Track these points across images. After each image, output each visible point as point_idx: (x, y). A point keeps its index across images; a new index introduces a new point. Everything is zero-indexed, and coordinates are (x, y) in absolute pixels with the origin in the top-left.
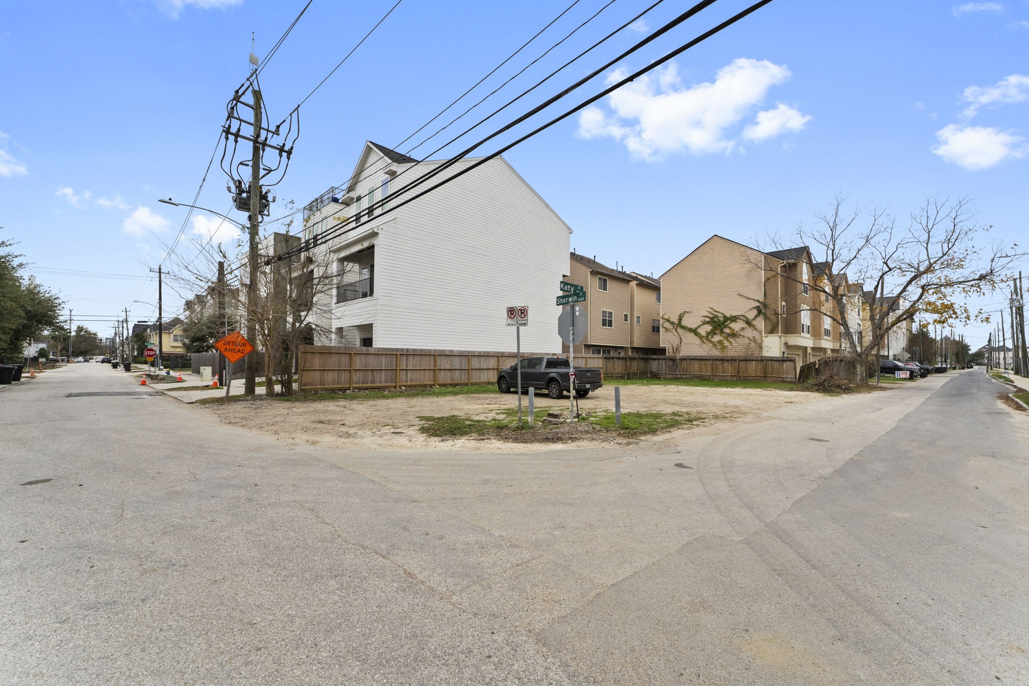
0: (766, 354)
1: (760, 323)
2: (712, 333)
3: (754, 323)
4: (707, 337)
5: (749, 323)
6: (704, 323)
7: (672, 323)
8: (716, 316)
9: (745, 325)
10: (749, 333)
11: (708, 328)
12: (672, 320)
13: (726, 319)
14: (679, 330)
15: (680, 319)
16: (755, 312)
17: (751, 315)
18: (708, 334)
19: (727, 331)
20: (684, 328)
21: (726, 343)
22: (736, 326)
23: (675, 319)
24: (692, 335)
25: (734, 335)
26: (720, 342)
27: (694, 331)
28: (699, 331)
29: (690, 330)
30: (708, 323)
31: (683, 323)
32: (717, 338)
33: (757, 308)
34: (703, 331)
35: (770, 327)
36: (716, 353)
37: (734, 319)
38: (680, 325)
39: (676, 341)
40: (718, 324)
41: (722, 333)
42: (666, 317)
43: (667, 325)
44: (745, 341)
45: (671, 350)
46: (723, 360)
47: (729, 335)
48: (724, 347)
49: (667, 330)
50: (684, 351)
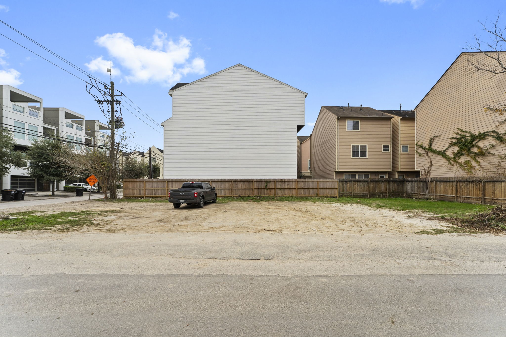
2: (459, 154)
4: (454, 158)
5: (500, 138)
6: (452, 145)
7: (424, 148)
8: (464, 137)
9: (495, 142)
10: (501, 149)
11: (456, 149)
12: (424, 146)
13: (474, 138)
14: (430, 154)
15: (431, 143)
17: (502, 129)
18: (455, 155)
19: (475, 150)
20: (434, 152)
21: (474, 163)
22: (483, 144)
23: (426, 145)
24: (440, 158)
25: (482, 154)
26: (467, 163)
27: (443, 154)
28: (447, 153)
29: (439, 153)
30: (455, 144)
31: (434, 147)
32: (463, 159)
34: (450, 153)
36: (463, 174)
37: (483, 136)
38: (430, 149)
39: (427, 165)
40: (464, 144)
41: (469, 152)
42: (420, 144)
43: (421, 151)
44: (495, 160)
45: (423, 173)
46: (467, 181)
47: (476, 154)
48: (472, 168)
49: (420, 155)
50: (435, 174)
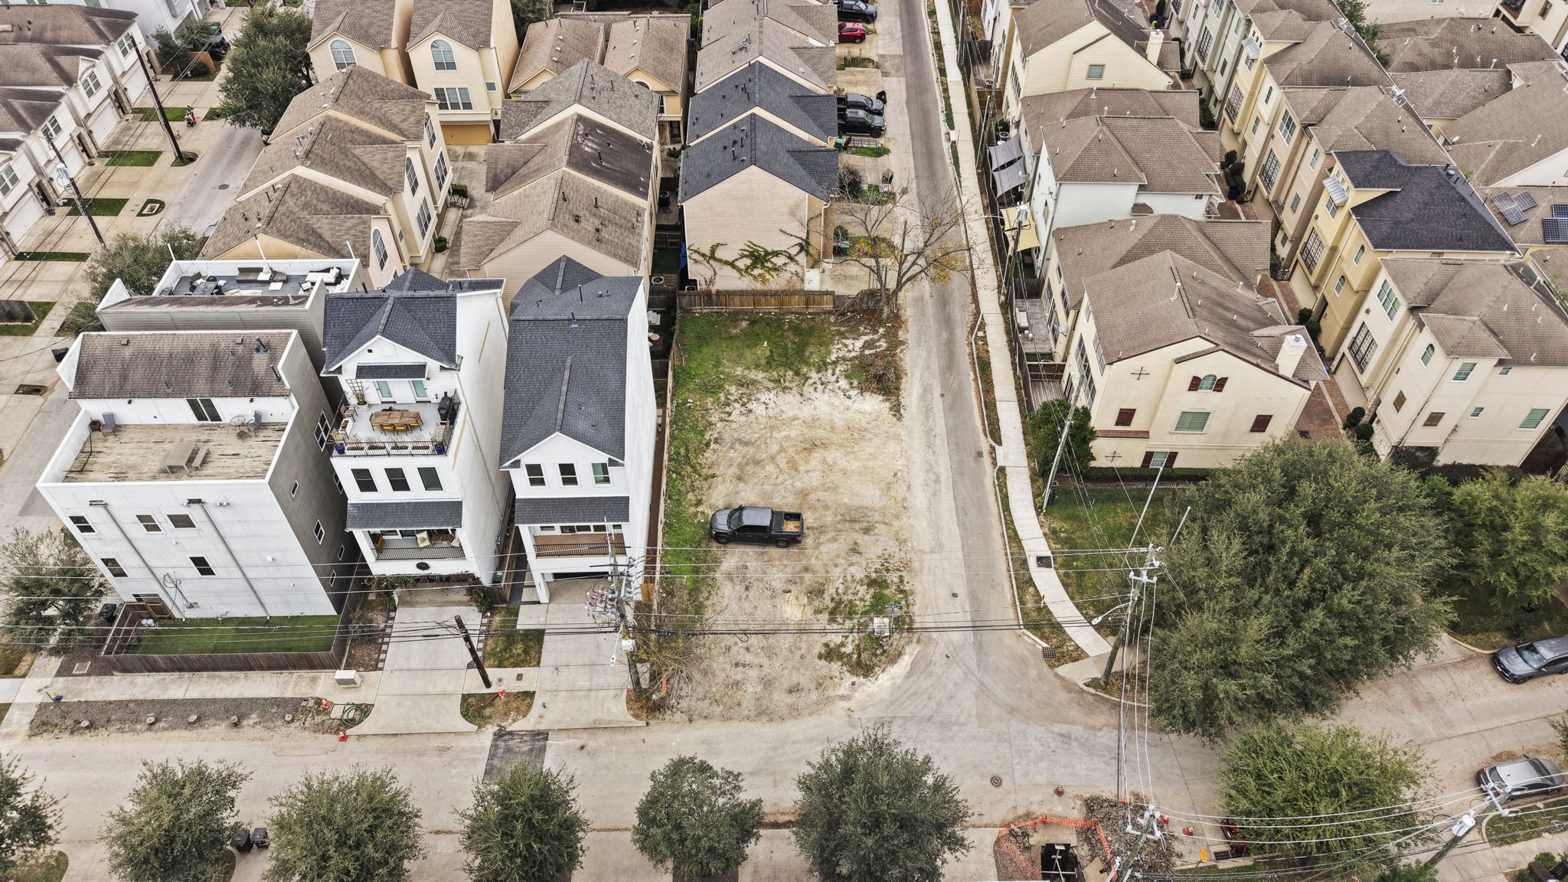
0: (808, 287)
1: (802, 258)
2: (753, 266)
3: (797, 258)
4: (746, 270)
5: (791, 258)
6: (743, 256)
7: (703, 255)
8: (758, 251)
9: (787, 261)
10: (792, 267)
11: (748, 262)
12: (702, 251)
13: (767, 253)
14: (711, 261)
15: (713, 249)
16: (798, 248)
17: (794, 251)
18: (748, 268)
19: (769, 265)
20: (719, 261)
21: (768, 276)
22: (779, 261)
23: (707, 252)
24: (729, 268)
25: (776, 269)
26: (760, 275)
27: (732, 264)
28: (736, 263)
29: (726, 263)
30: (746, 256)
31: (717, 255)
32: (756, 272)
33: (800, 245)
34: (742, 264)
35: (811, 262)
36: (757, 286)
37: (776, 254)
38: (712, 257)
39: (709, 274)
40: (758, 258)
41: (763, 267)
42: (694, 248)
43: (696, 256)
44: (787, 275)
45: (703, 283)
46: (765, 294)
47: (770, 269)
48: (764, 281)
49: (696, 261)
50: (720, 285)
